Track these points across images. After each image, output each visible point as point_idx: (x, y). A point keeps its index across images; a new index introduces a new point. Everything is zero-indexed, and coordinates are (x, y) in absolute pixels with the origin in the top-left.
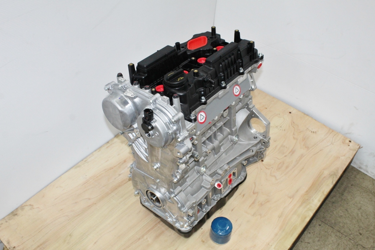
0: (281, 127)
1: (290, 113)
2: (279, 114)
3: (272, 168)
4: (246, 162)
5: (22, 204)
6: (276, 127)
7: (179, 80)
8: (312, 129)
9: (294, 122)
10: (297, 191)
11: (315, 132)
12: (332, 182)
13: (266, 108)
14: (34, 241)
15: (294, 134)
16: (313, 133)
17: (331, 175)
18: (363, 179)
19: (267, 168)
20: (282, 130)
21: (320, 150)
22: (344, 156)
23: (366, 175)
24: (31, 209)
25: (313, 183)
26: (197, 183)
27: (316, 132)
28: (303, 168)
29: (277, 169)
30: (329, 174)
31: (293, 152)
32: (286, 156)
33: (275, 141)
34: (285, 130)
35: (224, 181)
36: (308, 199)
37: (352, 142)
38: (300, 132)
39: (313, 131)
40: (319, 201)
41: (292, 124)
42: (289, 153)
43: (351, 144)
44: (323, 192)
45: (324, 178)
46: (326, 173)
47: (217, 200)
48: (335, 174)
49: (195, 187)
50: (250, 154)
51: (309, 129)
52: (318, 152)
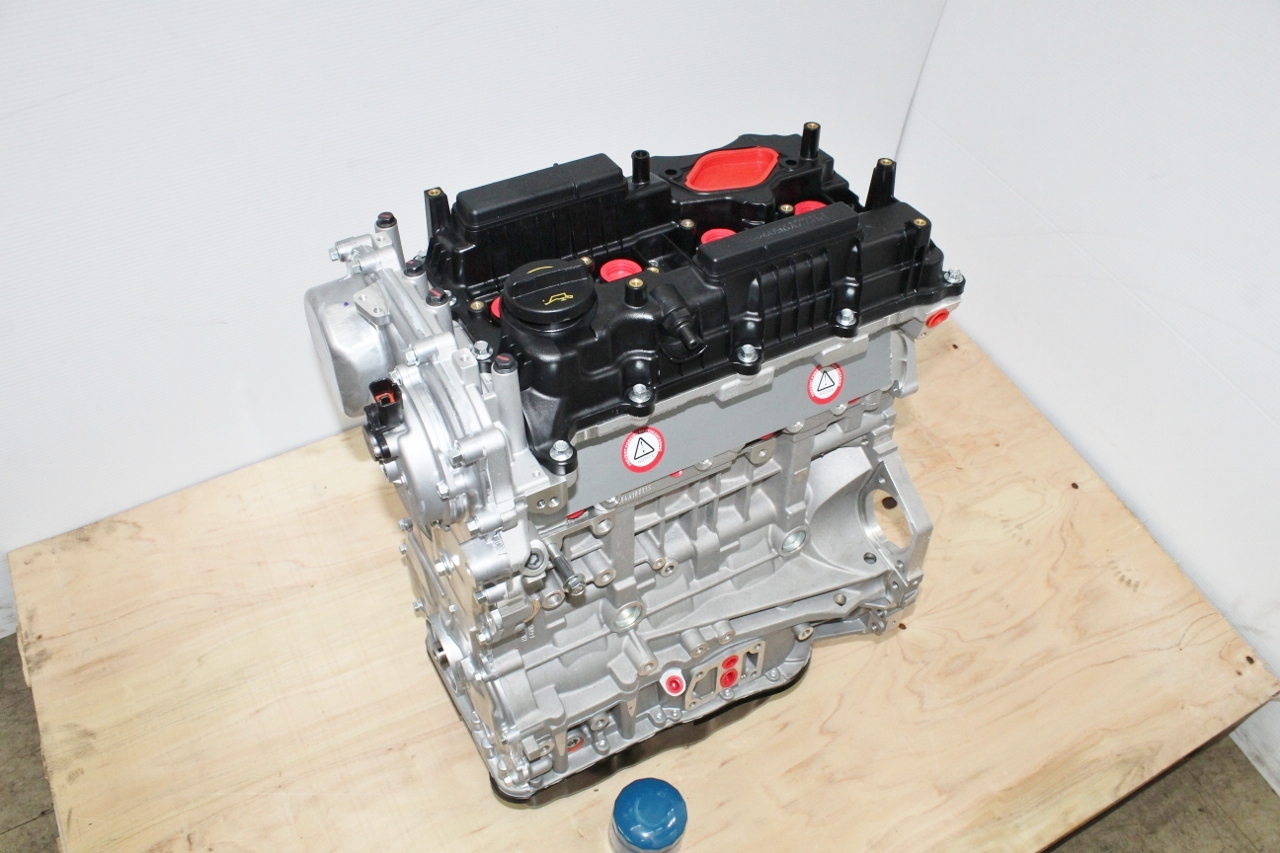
0: (1019, 526)
1: (1075, 486)
2: (1034, 480)
3: (923, 662)
4: (808, 631)
5: (115, 515)
6: (1003, 521)
7: (550, 301)
8: (1129, 570)
9: (1072, 525)
10: (976, 776)
11: (1133, 583)
12: (1118, 788)
13: (997, 445)
14: (96, 639)
15: (1054, 567)
16: (1124, 584)
17: (1125, 762)
18: (1256, 802)
19: (905, 658)
20: (1020, 540)
21: (1124, 657)
22: (1205, 706)
23: (1273, 791)
24: (131, 538)
25: (1045, 766)
26: (590, 655)
27: (1137, 585)
28: (1033, 701)
29: (939, 674)
30: (1119, 755)
31: (1022, 630)
32: (991, 637)
33: (977, 572)
34: (1028, 542)
35: (701, 673)
36: (999, 819)
37: (1258, 663)
38: (1080, 567)
39: (1126, 579)
40: (1038, 839)
41: (1061, 530)
42: (1009, 629)
43: (1249, 671)
44: (1066, 813)
45: (1093, 761)
46: (1110, 746)
47: (658, 725)
48: (1139, 763)
49: (578, 665)
50: (830, 608)
51: (1116, 567)
52: (1113, 662)
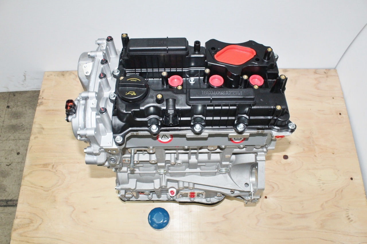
0: (323, 183)
1: (352, 179)
2: (338, 171)
3: (266, 211)
5: (72, 71)
6: (319, 179)
7: (128, 94)
8: (352, 215)
9: (342, 191)
11: (351, 219)
13: (333, 154)
15: (326, 202)
16: (347, 218)
19: (261, 207)
20: (321, 188)
21: (331, 241)
24: (74, 79)
26: (149, 176)
27: (351, 221)
28: (292, 239)
29: (268, 217)
31: (303, 216)
32: (291, 213)
33: (300, 191)
34: (323, 190)
38: (335, 206)
39: (349, 217)
41: (337, 191)
42: (299, 214)
49: (144, 177)
51: (348, 212)
52: (327, 240)
